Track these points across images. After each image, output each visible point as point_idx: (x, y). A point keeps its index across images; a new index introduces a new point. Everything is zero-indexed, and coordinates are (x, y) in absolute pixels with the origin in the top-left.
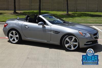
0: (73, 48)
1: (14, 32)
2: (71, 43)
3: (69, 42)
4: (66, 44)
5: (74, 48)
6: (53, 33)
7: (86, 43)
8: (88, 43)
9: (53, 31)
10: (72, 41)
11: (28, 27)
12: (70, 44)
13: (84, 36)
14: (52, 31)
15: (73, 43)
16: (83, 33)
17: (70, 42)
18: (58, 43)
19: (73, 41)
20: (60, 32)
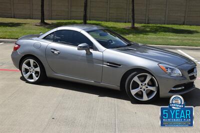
0: (145, 98)
1: (32, 61)
2: (144, 87)
3: (139, 85)
4: (133, 89)
5: (148, 97)
6: (107, 65)
7: (174, 87)
8: (177, 89)
9: (108, 62)
10: (145, 84)
11: (59, 53)
12: (141, 88)
13: (170, 74)
14: (105, 61)
15: (147, 87)
16: (167, 68)
17: (142, 85)
18: (116, 86)
19: (147, 83)
20: (120, 65)
